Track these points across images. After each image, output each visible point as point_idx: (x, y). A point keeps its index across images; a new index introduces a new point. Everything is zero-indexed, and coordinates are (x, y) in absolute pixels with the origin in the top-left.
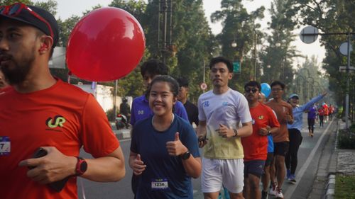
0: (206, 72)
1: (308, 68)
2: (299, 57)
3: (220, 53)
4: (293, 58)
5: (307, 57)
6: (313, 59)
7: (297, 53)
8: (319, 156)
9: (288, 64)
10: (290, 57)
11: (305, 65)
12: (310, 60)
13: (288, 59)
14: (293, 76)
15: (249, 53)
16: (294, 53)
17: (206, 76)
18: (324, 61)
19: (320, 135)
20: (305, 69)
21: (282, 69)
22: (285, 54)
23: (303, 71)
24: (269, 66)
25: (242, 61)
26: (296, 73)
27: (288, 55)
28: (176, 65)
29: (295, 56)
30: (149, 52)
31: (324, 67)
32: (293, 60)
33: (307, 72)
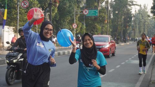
0: (76, 17)
1: (142, 13)
2: (136, 6)
3: (85, 4)
4: (132, 6)
5: (140, 6)
6: (145, 7)
7: (134, 3)
8: (151, 69)
9: (129, 10)
10: (130, 5)
11: (139, 11)
12: (143, 7)
13: (128, 7)
14: (132, 18)
15: (104, 4)
16: (132, 3)
17: (76, 19)
18: (152, 8)
19: (151, 56)
20: (139, 13)
21: (125, 14)
22: (127, 4)
23: (138, 15)
24: (117, 12)
25: (99, 9)
26: (134, 16)
27: (129, 4)
28: (56, 12)
29: (133, 5)
30: (39, 3)
31: (152, 12)
32: (131, 8)
33: (141, 15)
